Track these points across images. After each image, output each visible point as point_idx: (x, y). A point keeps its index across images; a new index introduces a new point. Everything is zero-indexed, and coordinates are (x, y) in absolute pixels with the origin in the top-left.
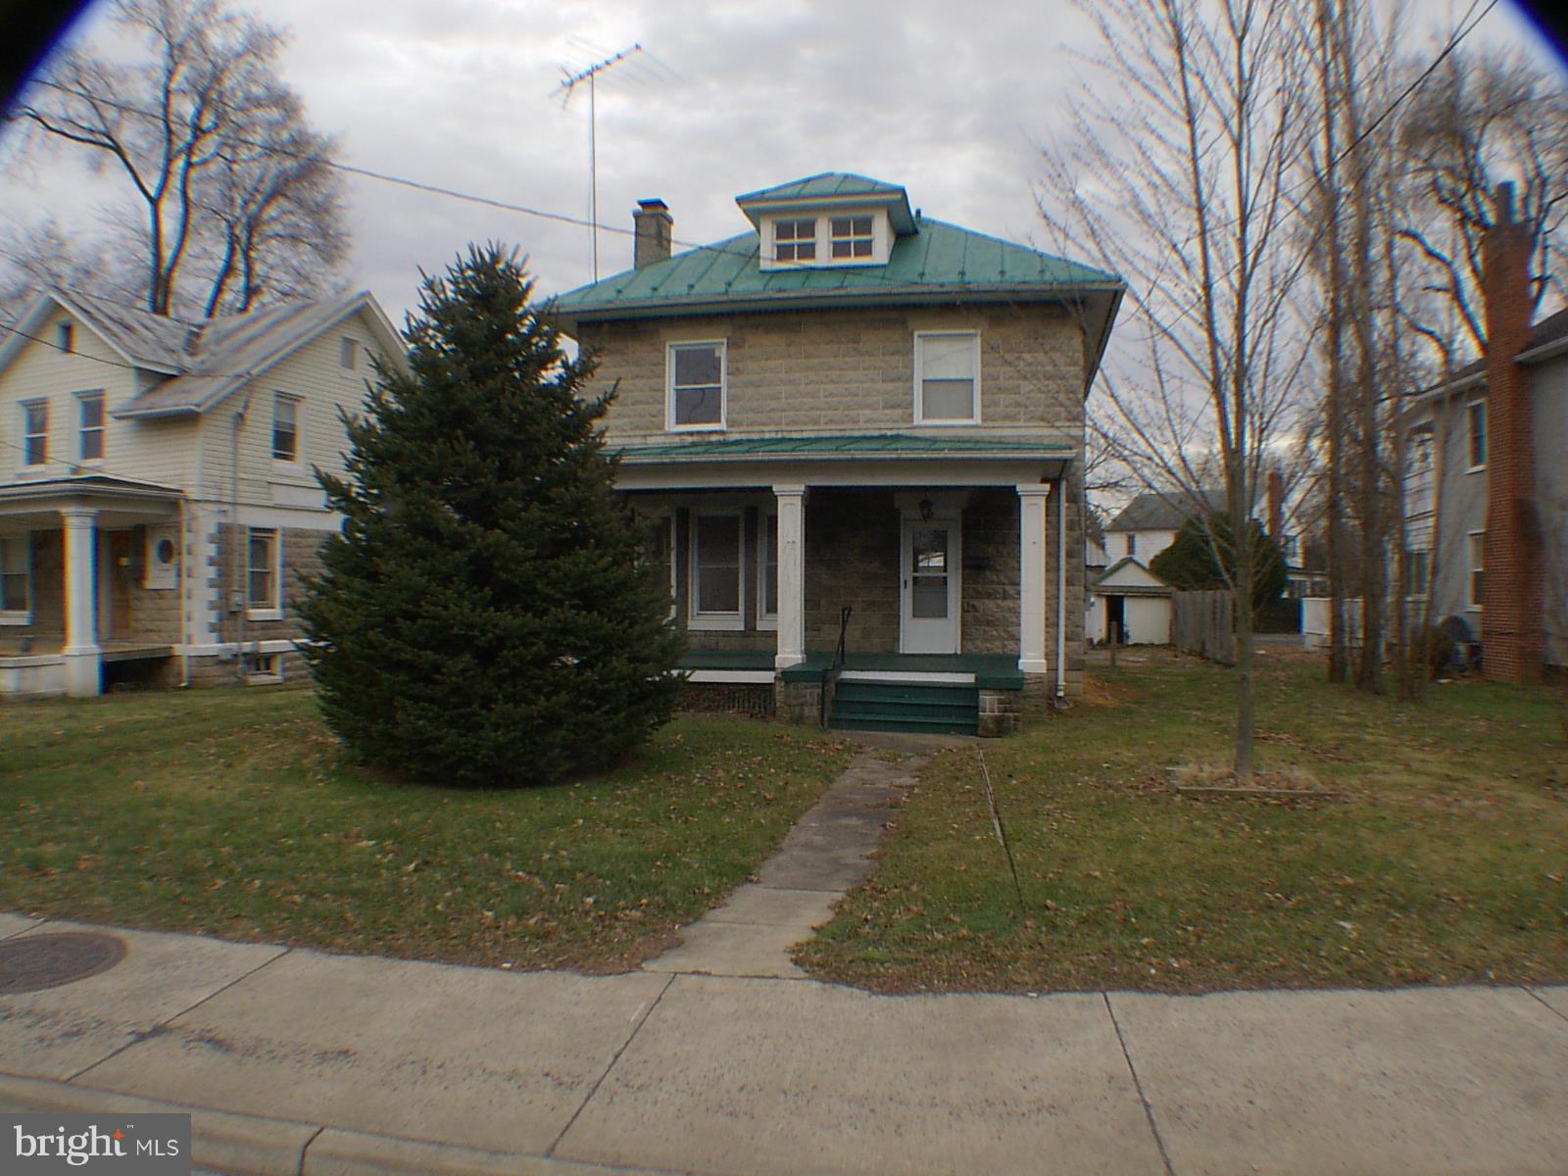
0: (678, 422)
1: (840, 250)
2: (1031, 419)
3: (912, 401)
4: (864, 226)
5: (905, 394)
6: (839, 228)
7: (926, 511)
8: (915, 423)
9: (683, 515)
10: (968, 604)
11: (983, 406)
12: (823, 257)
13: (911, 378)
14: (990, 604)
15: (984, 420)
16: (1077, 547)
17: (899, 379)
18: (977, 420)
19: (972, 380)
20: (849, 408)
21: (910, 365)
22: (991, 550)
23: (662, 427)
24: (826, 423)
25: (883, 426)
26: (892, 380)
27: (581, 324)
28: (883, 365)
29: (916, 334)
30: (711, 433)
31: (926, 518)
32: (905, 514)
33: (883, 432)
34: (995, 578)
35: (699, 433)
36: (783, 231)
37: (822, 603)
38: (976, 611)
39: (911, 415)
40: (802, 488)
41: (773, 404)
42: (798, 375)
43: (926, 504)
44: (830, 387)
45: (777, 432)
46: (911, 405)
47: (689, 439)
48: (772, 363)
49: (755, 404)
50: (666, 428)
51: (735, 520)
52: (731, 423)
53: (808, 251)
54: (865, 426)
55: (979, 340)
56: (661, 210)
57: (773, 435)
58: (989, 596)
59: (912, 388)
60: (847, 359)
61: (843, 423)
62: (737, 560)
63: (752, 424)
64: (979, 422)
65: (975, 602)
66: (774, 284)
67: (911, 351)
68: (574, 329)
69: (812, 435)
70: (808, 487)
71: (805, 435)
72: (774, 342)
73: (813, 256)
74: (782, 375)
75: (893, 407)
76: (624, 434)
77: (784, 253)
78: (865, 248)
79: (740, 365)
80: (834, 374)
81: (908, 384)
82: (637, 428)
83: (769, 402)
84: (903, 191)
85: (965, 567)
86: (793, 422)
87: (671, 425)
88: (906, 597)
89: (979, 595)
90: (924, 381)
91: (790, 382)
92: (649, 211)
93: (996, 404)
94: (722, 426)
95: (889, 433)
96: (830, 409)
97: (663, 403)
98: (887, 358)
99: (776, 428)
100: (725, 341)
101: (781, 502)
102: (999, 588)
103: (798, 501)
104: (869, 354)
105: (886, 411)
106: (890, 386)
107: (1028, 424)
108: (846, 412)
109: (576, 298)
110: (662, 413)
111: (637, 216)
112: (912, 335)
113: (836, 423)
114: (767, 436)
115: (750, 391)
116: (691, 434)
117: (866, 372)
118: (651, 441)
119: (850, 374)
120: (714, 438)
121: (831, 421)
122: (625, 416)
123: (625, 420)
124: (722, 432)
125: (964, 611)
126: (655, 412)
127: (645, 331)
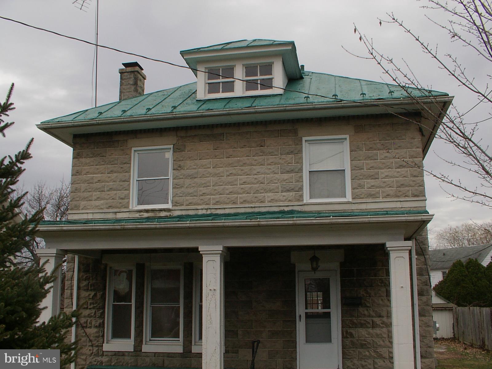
0: (140, 203)
1: (251, 85)
2: (388, 196)
3: (302, 186)
4: (268, 69)
5: (298, 181)
6: (250, 71)
7: (315, 263)
8: (305, 202)
9: (141, 268)
10: (347, 332)
11: (353, 189)
12: (239, 90)
13: (301, 170)
14: (363, 332)
15: (353, 199)
16: (425, 287)
17: (291, 171)
18: (349, 198)
19: (344, 170)
20: (257, 192)
21: (300, 161)
22: (362, 292)
23: (127, 207)
24: (241, 203)
25: (281, 204)
26: (288, 172)
27: (75, 136)
28: (280, 161)
29: (304, 139)
30: (161, 210)
31: (314, 269)
32: (299, 266)
33: (282, 208)
34: (366, 312)
35: (153, 211)
36: (212, 73)
37: (240, 332)
38: (354, 337)
39: (302, 196)
40: (220, 248)
41: (204, 190)
42: (221, 169)
43: (314, 259)
44: (244, 178)
45: (207, 209)
46: (301, 189)
47: (146, 215)
48: (204, 162)
49: (191, 190)
50: (130, 208)
51: (177, 272)
52: (175, 204)
53: (229, 87)
54: (270, 204)
55: (347, 142)
56: (137, 68)
57: (204, 212)
58: (362, 325)
59: (301, 177)
60: (256, 158)
61: (252, 202)
62: (178, 301)
63: (190, 204)
64: (351, 200)
65: (352, 331)
66: (205, 107)
67: (300, 151)
68: (71, 140)
69: (232, 211)
70: (224, 247)
71: (227, 211)
72: (206, 147)
73: (232, 90)
74: (211, 170)
75: (288, 191)
76: (101, 211)
77: (213, 88)
78: (267, 84)
79: (181, 163)
80: (246, 169)
81: (299, 174)
82: (110, 207)
83: (202, 189)
84: (292, 44)
85: (343, 305)
86: (217, 203)
87: (134, 205)
88: (301, 327)
89: (355, 325)
90: (310, 171)
91: (215, 175)
92: (129, 69)
93: (361, 186)
94: (169, 206)
95: (286, 209)
96: (244, 193)
97: (129, 190)
98: (283, 157)
99: (206, 207)
100: (172, 146)
101: (205, 259)
102: (369, 320)
103: (218, 259)
104: (271, 154)
105: (284, 194)
106: (286, 176)
107: (385, 200)
108: (256, 195)
109: (71, 118)
110: (127, 197)
111: (122, 72)
112: (301, 140)
113: (248, 202)
114: (200, 212)
115: (188, 181)
116: (147, 211)
117: (269, 167)
118: (120, 216)
119: (258, 168)
120: (163, 214)
121: (245, 201)
122: (102, 199)
123: (102, 202)
124: (168, 210)
125: (343, 337)
126: (122, 196)
127: (118, 141)
